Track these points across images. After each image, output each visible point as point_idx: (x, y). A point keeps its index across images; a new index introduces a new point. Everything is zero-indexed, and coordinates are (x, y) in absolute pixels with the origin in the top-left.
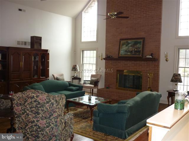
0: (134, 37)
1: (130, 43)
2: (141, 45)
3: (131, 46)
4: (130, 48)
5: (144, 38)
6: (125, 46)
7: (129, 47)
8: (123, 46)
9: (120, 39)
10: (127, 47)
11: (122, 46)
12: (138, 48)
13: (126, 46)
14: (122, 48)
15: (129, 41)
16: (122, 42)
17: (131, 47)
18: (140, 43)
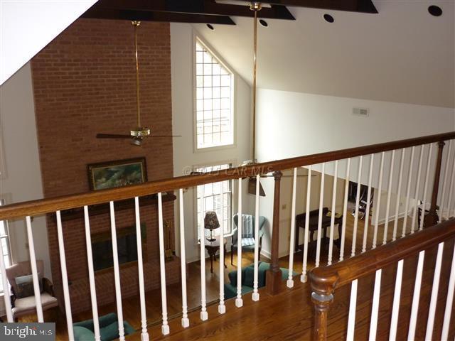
0: (122, 158)
1: (116, 172)
2: (141, 172)
3: (119, 178)
4: (117, 182)
5: (144, 158)
6: (104, 179)
7: (114, 180)
8: (99, 180)
9: (89, 165)
10: (110, 182)
11: (96, 181)
12: (136, 179)
13: (107, 179)
14: (96, 185)
15: (113, 168)
16: (94, 171)
17: (120, 181)
18: (138, 168)
